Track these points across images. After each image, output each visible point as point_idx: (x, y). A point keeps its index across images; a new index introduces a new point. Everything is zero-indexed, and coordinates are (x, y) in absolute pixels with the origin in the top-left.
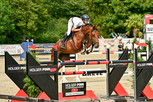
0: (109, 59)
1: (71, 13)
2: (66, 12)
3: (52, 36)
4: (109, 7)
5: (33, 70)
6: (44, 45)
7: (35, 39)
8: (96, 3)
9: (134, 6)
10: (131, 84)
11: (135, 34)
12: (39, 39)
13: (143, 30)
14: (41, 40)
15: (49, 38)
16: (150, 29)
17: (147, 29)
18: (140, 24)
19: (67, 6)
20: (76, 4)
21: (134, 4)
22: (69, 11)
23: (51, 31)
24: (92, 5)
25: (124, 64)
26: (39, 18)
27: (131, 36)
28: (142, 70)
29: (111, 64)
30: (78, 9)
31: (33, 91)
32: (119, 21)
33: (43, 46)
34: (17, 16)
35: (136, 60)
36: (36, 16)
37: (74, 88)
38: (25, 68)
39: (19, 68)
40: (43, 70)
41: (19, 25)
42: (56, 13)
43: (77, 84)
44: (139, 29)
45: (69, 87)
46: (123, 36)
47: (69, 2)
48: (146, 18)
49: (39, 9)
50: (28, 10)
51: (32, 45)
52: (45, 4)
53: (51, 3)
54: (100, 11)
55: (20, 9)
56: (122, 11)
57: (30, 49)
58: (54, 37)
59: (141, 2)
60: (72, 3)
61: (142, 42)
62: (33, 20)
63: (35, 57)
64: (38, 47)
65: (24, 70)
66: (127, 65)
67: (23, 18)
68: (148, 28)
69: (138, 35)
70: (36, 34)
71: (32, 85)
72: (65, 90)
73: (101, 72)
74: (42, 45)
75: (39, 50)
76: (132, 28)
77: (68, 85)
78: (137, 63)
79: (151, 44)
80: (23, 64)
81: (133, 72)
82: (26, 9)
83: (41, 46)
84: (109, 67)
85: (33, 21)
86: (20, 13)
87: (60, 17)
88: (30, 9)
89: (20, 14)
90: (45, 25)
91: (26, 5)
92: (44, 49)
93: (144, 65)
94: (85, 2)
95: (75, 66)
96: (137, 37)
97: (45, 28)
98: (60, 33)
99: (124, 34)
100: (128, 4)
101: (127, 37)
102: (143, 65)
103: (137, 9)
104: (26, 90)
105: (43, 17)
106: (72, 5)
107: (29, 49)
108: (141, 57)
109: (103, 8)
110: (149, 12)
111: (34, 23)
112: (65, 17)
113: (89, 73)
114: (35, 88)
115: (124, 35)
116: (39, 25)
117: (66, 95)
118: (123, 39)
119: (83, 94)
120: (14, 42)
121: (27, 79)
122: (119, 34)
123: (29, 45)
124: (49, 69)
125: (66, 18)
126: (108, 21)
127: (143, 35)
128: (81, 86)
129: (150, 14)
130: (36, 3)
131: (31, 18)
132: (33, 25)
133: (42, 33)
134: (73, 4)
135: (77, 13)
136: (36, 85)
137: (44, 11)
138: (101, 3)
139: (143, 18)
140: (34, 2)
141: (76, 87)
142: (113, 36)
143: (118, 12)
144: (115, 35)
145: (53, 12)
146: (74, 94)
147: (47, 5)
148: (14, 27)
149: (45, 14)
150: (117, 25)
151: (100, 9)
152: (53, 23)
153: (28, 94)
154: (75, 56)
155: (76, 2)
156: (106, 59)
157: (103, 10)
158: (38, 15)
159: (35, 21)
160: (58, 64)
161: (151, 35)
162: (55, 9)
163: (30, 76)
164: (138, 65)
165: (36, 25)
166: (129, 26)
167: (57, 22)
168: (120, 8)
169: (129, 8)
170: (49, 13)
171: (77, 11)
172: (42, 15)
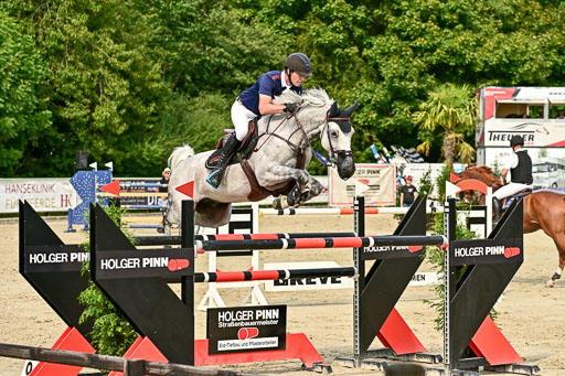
0: (362, 233)
1: (240, 76)
2: (221, 74)
4: (366, 59)
5: (112, 264)
6: (147, 182)
7: (118, 161)
8: (320, 46)
9: (445, 59)
10: (435, 313)
11: (447, 150)
12: (132, 160)
13: (474, 136)
14: (137, 164)
15: (165, 157)
16: (497, 134)
17: (487, 135)
18: (464, 117)
19: (226, 53)
20: (257, 47)
21: (447, 52)
22: (232, 70)
23: (170, 136)
25: (412, 249)
26: (134, 94)
27: (434, 156)
28: (470, 267)
29: (371, 248)
30: (260, 63)
31: (109, 334)
32: (395, 107)
33: (143, 183)
34: (61, 86)
35: (452, 237)
36: (122, 87)
37: (248, 324)
38: (85, 257)
39: (64, 257)
40: (144, 266)
41: (65, 114)
42: (189, 78)
43: (257, 312)
44: (461, 135)
45: (230, 322)
46: (408, 157)
47: (233, 43)
48: (484, 99)
49: (134, 63)
50: (98, 67)
51: (108, 181)
52: (153, 47)
53: (172, 44)
54: (334, 72)
55: (71, 63)
56: (406, 73)
57: (102, 194)
59: (468, 45)
60: (244, 44)
62: (111, 98)
63: (119, 221)
64: (128, 187)
65: (81, 263)
66: (423, 252)
67: (80, 93)
68: (491, 132)
69: (457, 152)
70: (122, 146)
71: (108, 313)
72: (216, 332)
73: (334, 274)
74: (142, 182)
75: (131, 198)
76: (440, 129)
77: (228, 316)
78: (454, 245)
80: (80, 243)
81: (441, 275)
82: (91, 63)
83: (138, 184)
84: (362, 256)
85: (113, 102)
86: (71, 75)
87: (201, 89)
88: (103, 62)
89: (69, 80)
90: (153, 114)
91: (90, 49)
92: (148, 195)
93: (476, 252)
94: (285, 42)
95: (251, 254)
96: (456, 159)
97: (152, 126)
99: (412, 150)
100: (426, 50)
101: (421, 159)
102: (474, 254)
103: (457, 66)
104: (86, 329)
105: (146, 89)
106: (241, 52)
107: (97, 194)
108: (469, 227)
109: (345, 62)
110: (496, 78)
111: (115, 108)
112: (219, 91)
113: (297, 276)
114: (119, 325)
115: (413, 153)
116: (132, 115)
117: (219, 349)
118: (407, 165)
119: (276, 345)
120: (51, 170)
121: (90, 294)
122: (394, 149)
123: (99, 181)
124: (164, 262)
125: (222, 93)
126: (362, 106)
127: (475, 155)
128: (269, 319)
129: (498, 85)
130: (122, 41)
131: (106, 91)
132: (113, 116)
133: (142, 142)
134: (245, 47)
136: (121, 314)
137: (150, 69)
138: (339, 47)
139: (476, 99)
140: (117, 38)
141: (252, 324)
142: (377, 156)
143: (394, 77)
144: (381, 152)
145: (179, 74)
146: (246, 344)
147: (159, 50)
148: (50, 120)
149: (152, 80)
150: (391, 121)
151: (334, 64)
152: (180, 109)
153: (95, 344)
154: (249, 219)
155: (254, 42)
156: (352, 231)
157: (342, 69)
158: (131, 82)
159: (120, 102)
160: (195, 246)
161: (501, 155)
162: (187, 62)
163: (101, 284)
164: (460, 252)
165: (122, 116)
166: (428, 123)
167: (191, 108)
168: (401, 65)
169: (429, 64)
170: (165, 76)
171: (257, 71)
172: (142, 81)
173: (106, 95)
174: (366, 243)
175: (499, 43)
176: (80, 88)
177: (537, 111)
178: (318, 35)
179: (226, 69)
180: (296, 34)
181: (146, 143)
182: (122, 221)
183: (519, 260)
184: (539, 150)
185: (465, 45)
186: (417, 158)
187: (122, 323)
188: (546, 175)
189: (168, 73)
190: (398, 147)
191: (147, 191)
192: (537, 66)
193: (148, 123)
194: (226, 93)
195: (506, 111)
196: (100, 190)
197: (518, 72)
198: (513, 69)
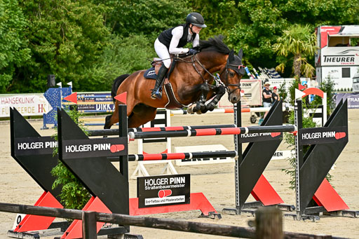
0: (239, 125)
1: (156, 23)
2: (143, 21)
3: (114, 74)
4: (240, 9)
5: (73, 149)
6: (95, 94)
7: (76, 81)
9: (293, 7)
10: (290, 177)
11: (296, 69)
12: (85, 81)
13: (314, 59)
14: (89, 83)
15: (108, 78)
16: (329, 58)
17: (323, 59)
18: (307, 46)
19: (147, 7)
20: (167, 3)
21: (295, 3)
22: (151, 18)
23: (110, 64)
24: (201, 5)
25: (274, 135)
26: (86, 36)
27: (287, 73)
28: (313, 146)
29: (246, 135)
30: (169, 13)
31: (72, 195)
32: (261, 41)
33: (93, 96)
34: (36, 31)
35: (300, 125)
36: (77, 31)
37: (164, 187)
38: (55, 144)
39: (41, 145)
40: (95, 150)
41: (39, 50)
42: (122, 24)
43: (171, 179)
44: (305, 59)
45: (153, 186)
46: (270, 74)
48: (320, 34)
49: (85, 15)
50: (61, 18)
51: (70, 94)
52: (97, 4)
53: (110, 2)
54: (219, 18)
55: (43, 16)
56: (267, 18)
57: (65, 103)
61: (312, 85)
62: (70, 39)
63: (77, 120)
64: (83, 98)
65: (52, 149)
66: (281, 136)
67: (49, 35)
68: (326, 56)
69: (303, 70)
70: (78, 71)
71: (71, 182)
72: (143, 193)
73: (223, 155)
74: (92, 94)
75: (85, 106)
76: (291, 55)
77: (151, 182)
78: (301, 132)
79: (332, 90)
80: (51, 135)
81: (293, 152)
82: (56, 16)
83: (90, 96)
84: (240, 141)
85: (72, 42)
86: (43, 24)
87: (130, 31)
88: (64, 15)
89: (42, 27)
90: (99, 49)
91: (56, 6)
92: (96, 103)
93: (316, 136)
95: (166, 140)
96: (302, 75)
97: (98, 57)
98: (130, 68)
99: (273, 69)
100: (281, 2)
101: (279, 76)
102: (315, 137)
103: (301, 12)
104: (57, 193)
105: (94, 32)
106: (156, 6)
107: (62, 103)
109: (226, 11)
110: (328, 20)
111: (73, 45)
112: (143, 33)
113: (197, 156)
114: (78, 189)
115: (273, 72)
116: (85, 50)
117: (146, 204)
118: (269, 80)
119: (184, 201)
120: (31, 88)
121: (58, 169)
122: (260, 69)
123: (63, 95)
124: (108, 146)
125: (145, 34)
126: (238, 41)
127: (315, 72)
128: (178, 184)
129: (330, 24)
130: (77, 1)
131: (67, 34)
132: (72, 51)
133: (92, 67)
134: (159, 3)
135: (169, 22)
136: (80, 182)
137: (96, 19)
139: (315, 34)
141: (167, 187)
142: (249, 74)
143: (260, 21)
144: (252, 71)
145: (115, 22)
146: (163, 201)
147: (101, 6)
148: (30, 54)
150: (258, 50)
151: (219, 13)
152: (117, 46)
153: (63, 202)
154: (164, 118)
156: (233, 123)
157: (224, 16)
158: (83, 28)
159: (77, 41)
160: (128, 136)
161: (332, 71)
162: (120, 14)
163: (66, 162)
164: (305, 136)
165: (78, 51)
166: (283, 51)
167: (124, 44)
168: (264, 12)
169: (283, 11)
170: (106, 23)
171: (167, 19)
172: (91, 27)
173: (67, 37)
174: (243, 131)
176: (49, 32)
179: (147, 18)
181: (94, 69)
182: (79, 120)
183: (345, 141)
184: (358, 67)
186: (276, 75)
189: (108, 21)
190: (263, 68)
191: (95, 101)
192: (355, 11)
193: (96, 55)
194: (147, 34)
195: (335, 42)
196: (64, 101)
197: (343, 16)
198: (339, 13)
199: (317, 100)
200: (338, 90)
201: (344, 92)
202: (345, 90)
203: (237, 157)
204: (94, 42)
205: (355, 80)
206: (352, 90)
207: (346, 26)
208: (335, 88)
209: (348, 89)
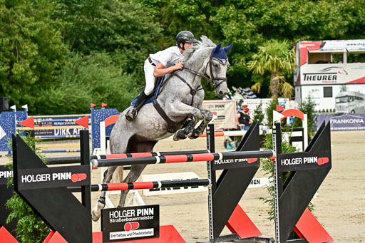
0: (212, 150)
1: (120, 39)
2: (105, 37)
3: (74, 95)
4: (211, 23)
5: (29, 179)
6: (53, 118)
7: (32, 104)
8: (178, 15)
9: (270, 21)
10: (268, 206)
11: (272, 89)
12: (42, 103)
13: (292, 78)
14: (46, 106)
15: (67, 100)
16: (309, 76)
17: (302, 77)
18: (286, 64)
19: (110, 23)
20: (132, 17)
21: (271, 16)
22: (114, 34)
23: (70, 85)
24: (169, 19)
25: (250, 161)
26: (42, 54)
27: (263, 93)
28: (293, 173)
29: (219, 162)
30: (134, 29)
31: (29, 230)
32: (234, 58)
33: (51, 120)
35: (279, 151)
36: (32, 49)
37: (131, 219)
38: (9, 174)
40: (54, 179)
42: (82, 41)
43: (138, 210)
44: (283, 77)
45: (118, 218)
46: (244, 94)
47: (113, 14)
48: (299, 50)
49: (41, 31)
50: (14, 35)
51: (25, 118)
52: (54, 19)
53: (69, 16)
56: (241, 33)
57: (20, 128)
58: (78, 99)
59: (286, 11)
60: (122, 15)
61: (290, 106)
62: (25, 57)
63: (34, 146)
64: (40, 123)
65: (7, 179)
66: (258, 162)
68: (305, 74)
69: (281, 90)
70: (34, 92)
71: (28, 215)
72: (108, 227)
73: (194, 184)
74: (50, 118)
75: (42, 131)
76: (268, 73)
77: (116, 214)
78: (280, 157)
79: (313, 112)
80: (5, 164)
81: (272, 179)
82: (9, 32)
83: (47, 120)
84: (213, 167)
85: (27, 61)
87: (91, 49)
88: (18, 31)
90: (57, 69)
91: (8, 22)
92: (55, 128)
93: (297, 161)
94: (152, 13)
96: (280, 95)
97: (56, 77)
98: (92, 88)
99: (248, 89)
100: (256, 16)
101: (255, 96)
102: (295, 163)
103: (278, 26)
104: (12, 227)
105: (51, 50)
106: (120, 21)
107: (17, 128)
108: (291, 143)
109: (196, 26)
110: (308, 35)
111: (28, 64)
112: (105, 50)
113: (167, 185)
114: (36, 223)
115: (249, 92)
116: (41, 70)
117: (111, 239)
118: (244, 100)
119: (152, 234)
121: (14, 202)
122: (234, 89)
123: (18, 119)
124: (69, 176)
125: (107, 51)
127: (294, 91)
128: (147, 216)
129: (310, 39)
130: (32, 15)
131: (21, 52)
132: (26, 71)
133: (49, 89)
134: (122, 17)
135: (134, 39)
136: (37, 215)
137: (53, 35)
138: (192, 15)
139: (293, 50)
140: (27, 13)
141: (134, 219)
143: (233, 36)
145: (75, 38)
146: (130, 234)
147: (58, 21)
149: (55, 44)
150: (232, 68)
151: (188, 28)
152: (77, 64)
153: (19, 238)
155: (129, 14)
156: (206, 149)
158: (39, 45)
159: (32, 60)
160: (91, 163)
161: (313, 90)
162: (80, 29)
163: (22, 194)
164: (285, 162)
165: (33, 70)
166: (259, 68)
167: (84, 63)
168: (238, 27)
169: (258, 25)
170: (65, 40)
171: (132, 35)
172: (48, 44)
173: (21, 55)
174: (217, 157)
175: (309, 9)
177: (338, 57)
178: (176, 7)
179: (109, 34)
180: (160, 7)
181: (52, 90)
182: (36, 147)
183: (328, 167)
184: (341, 86)
185: (283, 11)
186: (251, 95)
187: (38, 222)
188: (346, 104)
189: (66, 38)
190: (237, 88)
191: (54, 125)
192: (337, 25)
193: (53, 75)
194: (110, 51)
195: (316, 58)
196: (19, 126)
197: (323, 30)
198: (320, 27)
199: (297, 122)
200: (320, 111)
201: (326, 113)
202: (327, 111)
203: (210, 185)
204: (51, 61)
205: (338, 100)
206: (334, 111)
207: (328, 42)
208: (316, 108)
209: (331, 110)
